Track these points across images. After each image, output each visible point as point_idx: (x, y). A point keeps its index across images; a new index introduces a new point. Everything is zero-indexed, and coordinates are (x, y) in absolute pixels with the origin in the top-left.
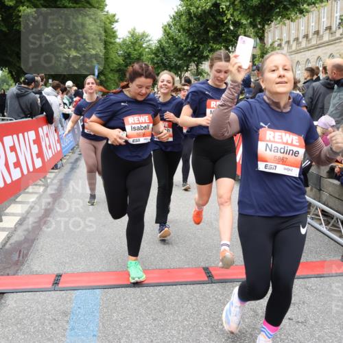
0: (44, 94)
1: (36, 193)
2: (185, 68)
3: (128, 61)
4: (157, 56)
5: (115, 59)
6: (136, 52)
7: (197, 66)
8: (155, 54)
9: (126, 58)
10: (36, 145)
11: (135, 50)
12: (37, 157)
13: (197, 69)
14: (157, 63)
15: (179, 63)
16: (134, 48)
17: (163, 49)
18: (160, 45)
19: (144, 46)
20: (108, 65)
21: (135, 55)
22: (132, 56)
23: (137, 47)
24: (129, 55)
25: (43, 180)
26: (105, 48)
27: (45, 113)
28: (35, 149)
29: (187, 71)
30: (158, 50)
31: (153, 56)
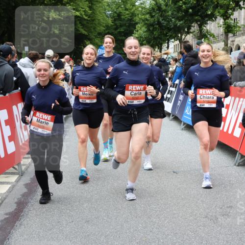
0: (19, 66)
1: (8, 183)
2: (186, 30)
3: (118, 23)
4: (152, 17)
5: (102, 21)
6: (127, 12)
7: (200, 26)
8: (150, 13)
9: (115, 20)
10: (8, 127)
11: (126, 9)
12: (10, 141)
13: (201, 31)
14: (152, 25)
15: (179, 23)
16: (125, 7)
17: (159, 8)
18: (157, 3)
19: (137, 4)
20: (94, 28)
21: (126, 15)
22: (123, 17)
23: (128, 6)
24: (119, 15)
25: (16, 167)
26: (90, 8)
27: (19, 89)
28: (7, 131)
29: (188, 33)
30: (153, 9)
31: (148, 16)
